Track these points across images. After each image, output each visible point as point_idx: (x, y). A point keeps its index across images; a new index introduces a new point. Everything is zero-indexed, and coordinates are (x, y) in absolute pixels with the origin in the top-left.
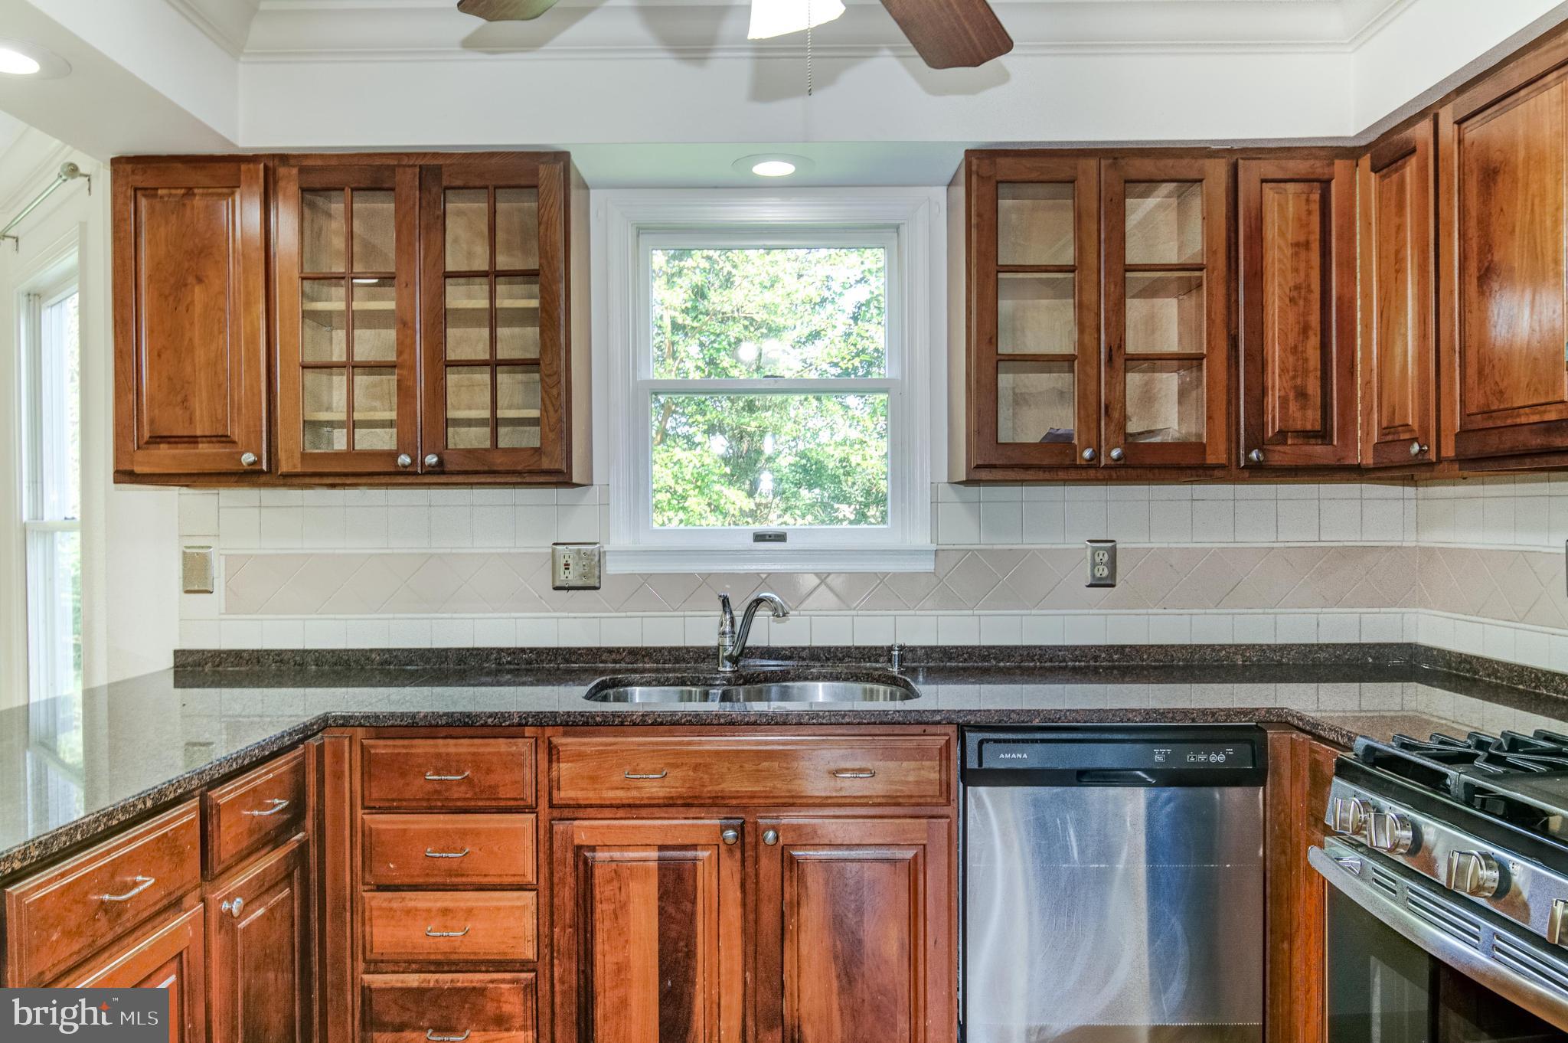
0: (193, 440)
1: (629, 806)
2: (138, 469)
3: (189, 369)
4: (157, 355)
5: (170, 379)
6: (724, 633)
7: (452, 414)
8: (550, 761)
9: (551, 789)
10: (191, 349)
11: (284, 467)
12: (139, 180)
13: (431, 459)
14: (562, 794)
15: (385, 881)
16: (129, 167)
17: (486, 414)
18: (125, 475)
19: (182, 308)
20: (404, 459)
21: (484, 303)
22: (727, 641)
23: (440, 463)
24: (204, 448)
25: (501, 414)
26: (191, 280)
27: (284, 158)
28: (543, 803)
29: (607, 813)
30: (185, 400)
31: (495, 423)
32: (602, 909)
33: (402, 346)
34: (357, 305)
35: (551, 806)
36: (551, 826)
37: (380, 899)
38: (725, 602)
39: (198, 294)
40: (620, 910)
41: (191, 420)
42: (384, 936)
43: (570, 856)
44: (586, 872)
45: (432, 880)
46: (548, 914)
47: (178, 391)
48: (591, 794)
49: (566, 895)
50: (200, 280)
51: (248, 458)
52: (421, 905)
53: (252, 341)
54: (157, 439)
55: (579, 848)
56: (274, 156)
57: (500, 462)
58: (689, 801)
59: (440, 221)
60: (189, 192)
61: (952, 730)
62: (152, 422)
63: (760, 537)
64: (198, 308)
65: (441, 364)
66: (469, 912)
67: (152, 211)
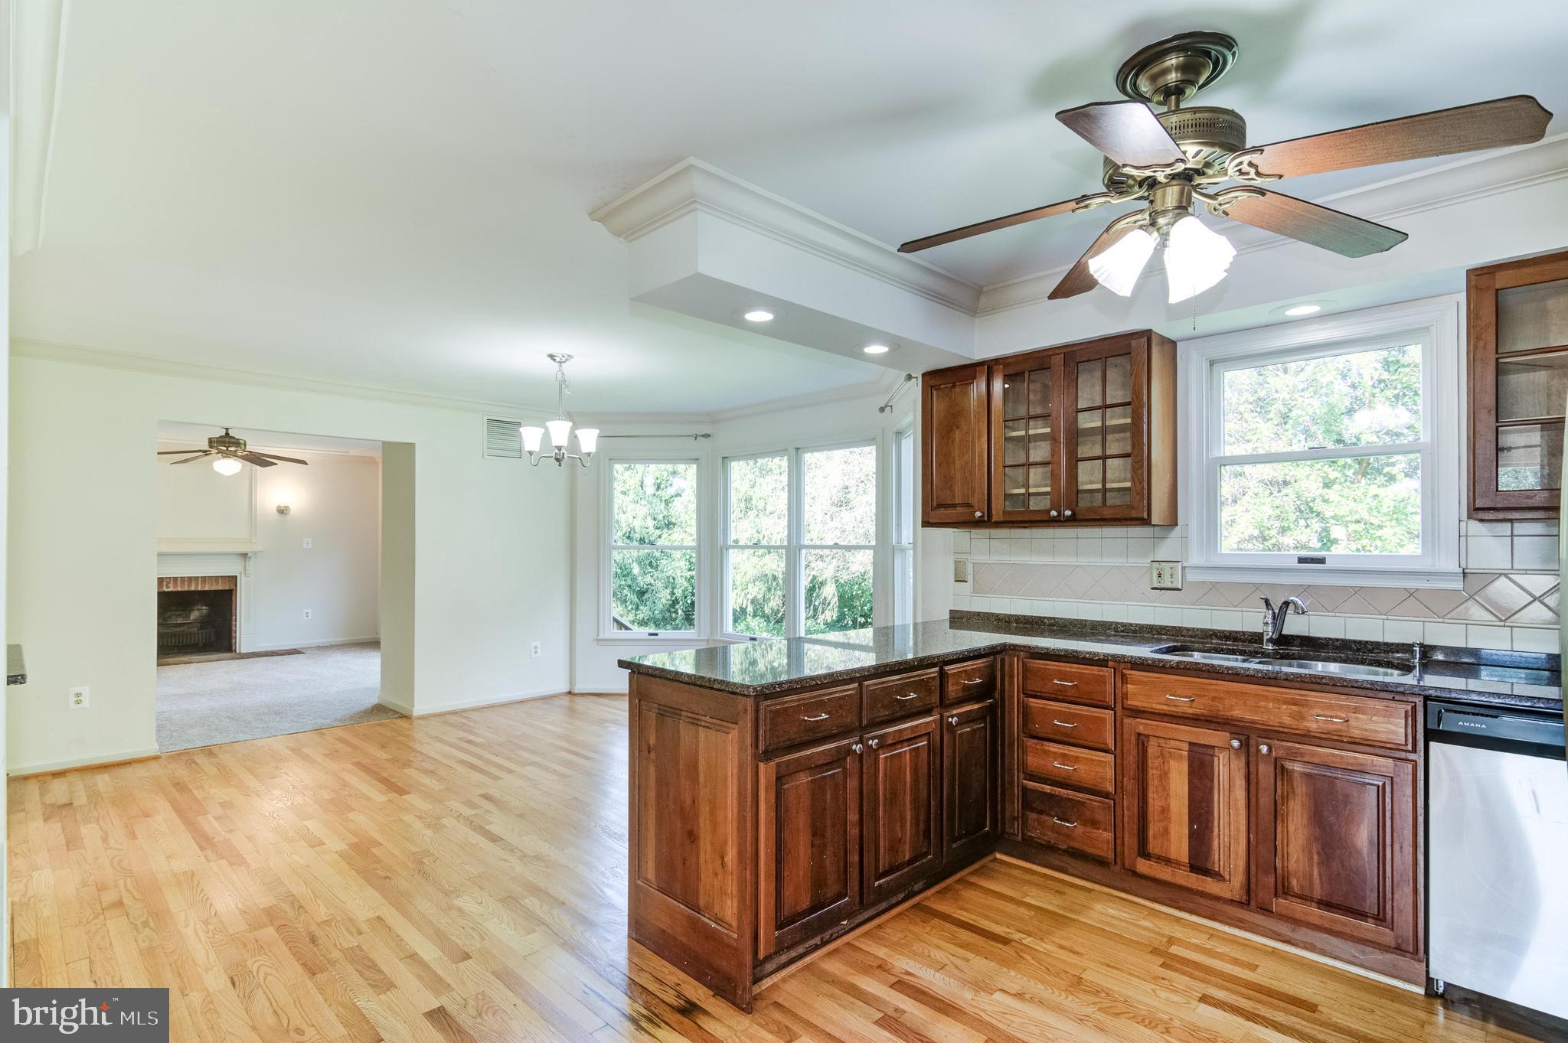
0: (954, 506)
1: (1170, 715)
2: (931, 521)
3: (953, 471)
4: (939, 465)
5: (945, 477)
6: (1267, 623)
7: (1080, 488)
8: (1122, 683)
9: (1123, 698)
10: (954, 462)
11: (995, 519)
12: (933, 382)
13: (1068, 513)
14: (1129, 702)
15: (1034, 734)
16: (928, 377)
17: (1099, 486)
18: (926, 523)
19: (950, 442)
20: (1054, 513)
21: (1099, 424)
22: (1270, 628)
23: (1074, 514)
24: (959, 510)
25: (1108, 486)
26: (954, 427)
27: (996, 361)
28: (1119, 706)
29: (1157, 718)
30: (951, 486)
31: (1105, 490)
32: (1152, 773)
33: (1054, 452)
34: (1031, 432)
35: (1123, 708)
36: (1122, 720)
37: (1031, 742)
38: (1267, 602)
39: (957, 435)
40: (1164, 776)
41: (953, 496)
42: (1033, 761)
43: (1133, 738)
44: (1143, 749)
45: (1057, 737)
46: (1119, 769)
47: (948, 481)
48: (1146, 705)
49: (1131, 759)
50: (958, 427)
51: (978, 514)
52: (1051, 749)
53: (980, 456)
54: (939, 506)
55: (1139, 734)
56: (992, 360)
57: (1107, 513)
58: (1209, 718)
59: (1074, 384)
60: (954, 386)
61: (1419, 701)
62: (937, 498)
63: (1302, 560)
64: (957, 441)
65: (1074, 460)
66: (1077, 759)
67: (938, 395)
